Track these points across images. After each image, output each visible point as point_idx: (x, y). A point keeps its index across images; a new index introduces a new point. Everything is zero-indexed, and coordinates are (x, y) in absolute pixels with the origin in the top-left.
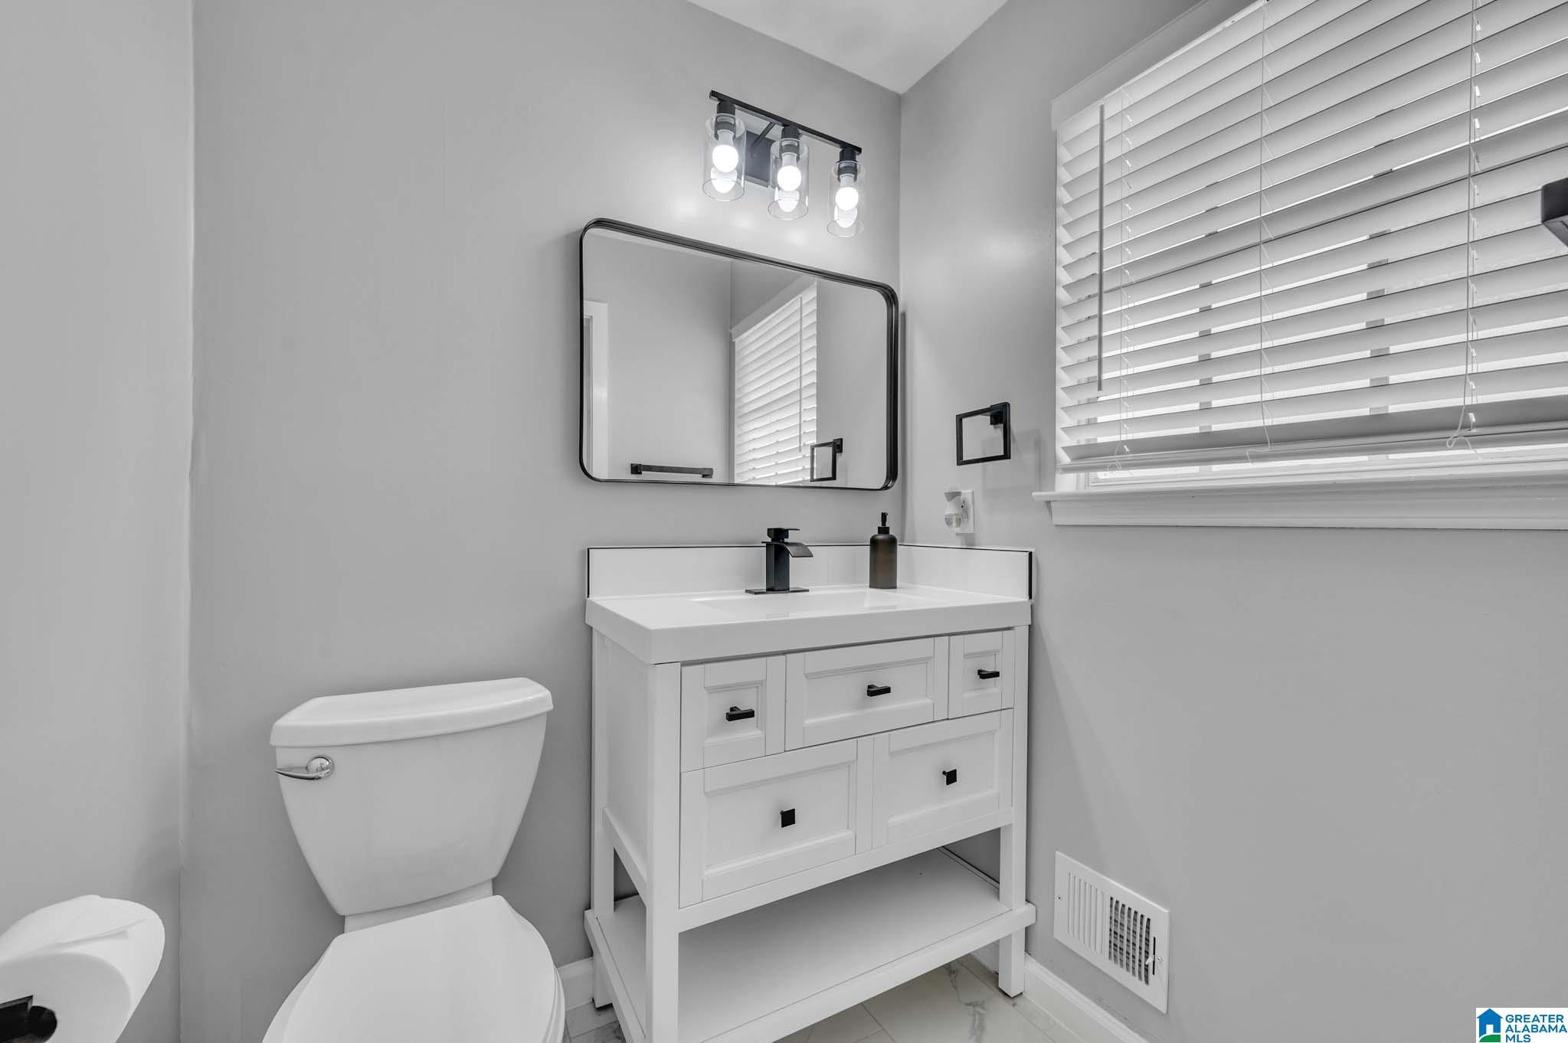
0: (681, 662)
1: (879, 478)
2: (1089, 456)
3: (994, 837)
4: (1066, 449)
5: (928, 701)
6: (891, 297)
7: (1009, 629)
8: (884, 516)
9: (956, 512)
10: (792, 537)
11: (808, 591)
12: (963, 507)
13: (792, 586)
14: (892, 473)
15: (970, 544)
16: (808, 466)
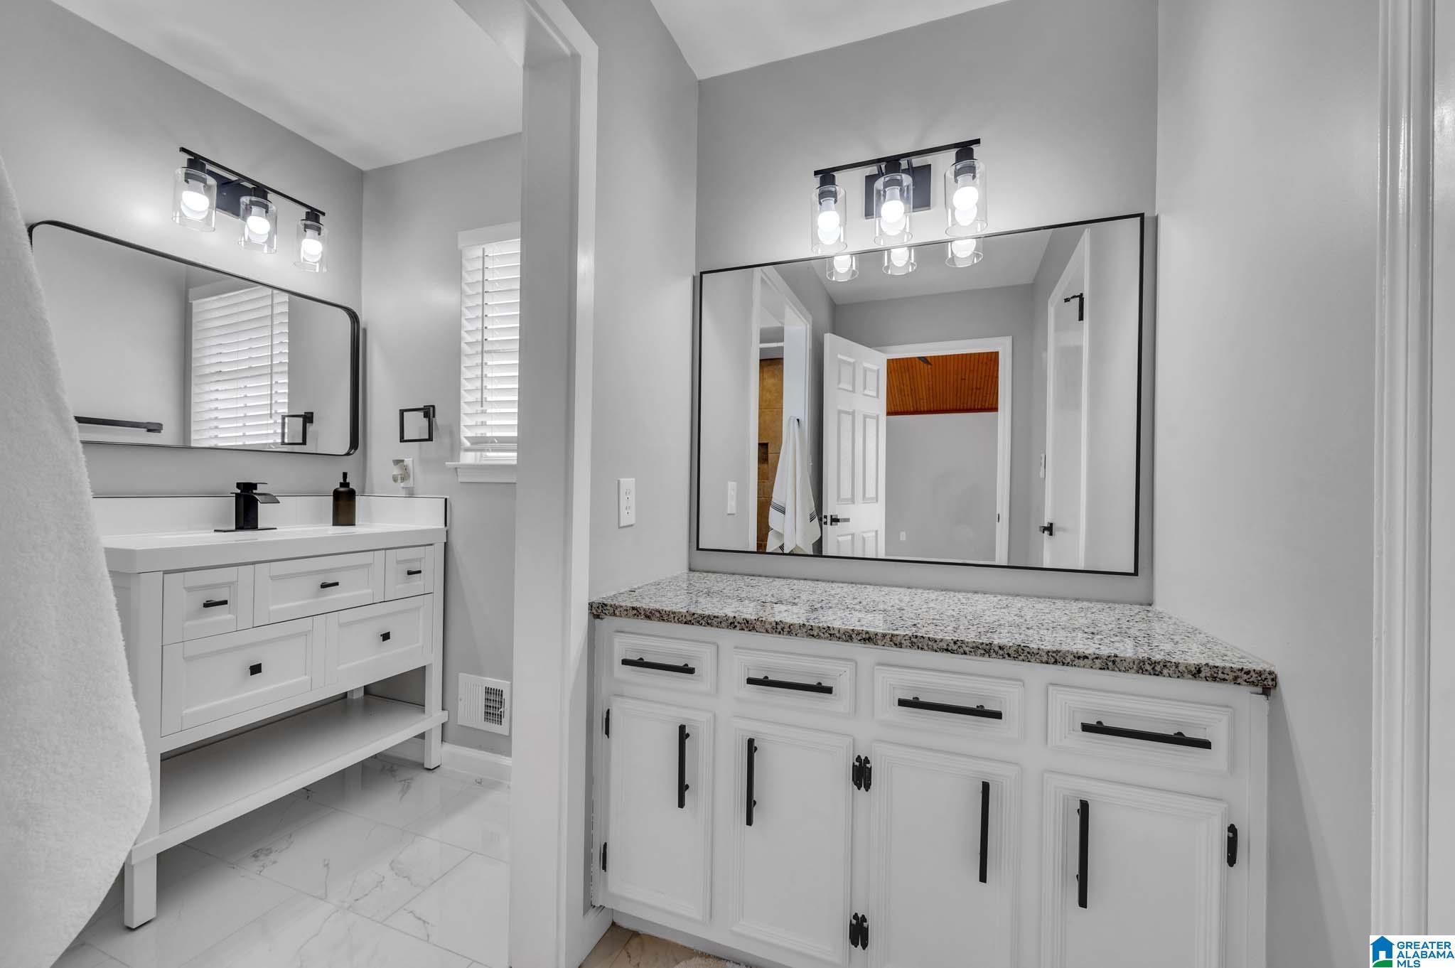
0: (163, 571)
1: (344, 446)
2: (480, 443)
3: (421, 672)
4: (467, 438)
5: (370, 591)
6: (354, 317)
7: (431, 545)
8: (345, 475)
9: (401, 473)
10: (260, 489)
11: (275, 529)
12: (406, 468)
13: (259, 527)
14: (354, 444)
15: (411, 494)
16: (279, 431)
